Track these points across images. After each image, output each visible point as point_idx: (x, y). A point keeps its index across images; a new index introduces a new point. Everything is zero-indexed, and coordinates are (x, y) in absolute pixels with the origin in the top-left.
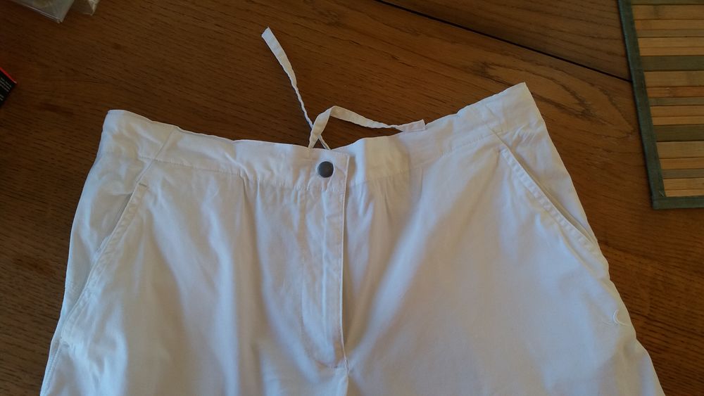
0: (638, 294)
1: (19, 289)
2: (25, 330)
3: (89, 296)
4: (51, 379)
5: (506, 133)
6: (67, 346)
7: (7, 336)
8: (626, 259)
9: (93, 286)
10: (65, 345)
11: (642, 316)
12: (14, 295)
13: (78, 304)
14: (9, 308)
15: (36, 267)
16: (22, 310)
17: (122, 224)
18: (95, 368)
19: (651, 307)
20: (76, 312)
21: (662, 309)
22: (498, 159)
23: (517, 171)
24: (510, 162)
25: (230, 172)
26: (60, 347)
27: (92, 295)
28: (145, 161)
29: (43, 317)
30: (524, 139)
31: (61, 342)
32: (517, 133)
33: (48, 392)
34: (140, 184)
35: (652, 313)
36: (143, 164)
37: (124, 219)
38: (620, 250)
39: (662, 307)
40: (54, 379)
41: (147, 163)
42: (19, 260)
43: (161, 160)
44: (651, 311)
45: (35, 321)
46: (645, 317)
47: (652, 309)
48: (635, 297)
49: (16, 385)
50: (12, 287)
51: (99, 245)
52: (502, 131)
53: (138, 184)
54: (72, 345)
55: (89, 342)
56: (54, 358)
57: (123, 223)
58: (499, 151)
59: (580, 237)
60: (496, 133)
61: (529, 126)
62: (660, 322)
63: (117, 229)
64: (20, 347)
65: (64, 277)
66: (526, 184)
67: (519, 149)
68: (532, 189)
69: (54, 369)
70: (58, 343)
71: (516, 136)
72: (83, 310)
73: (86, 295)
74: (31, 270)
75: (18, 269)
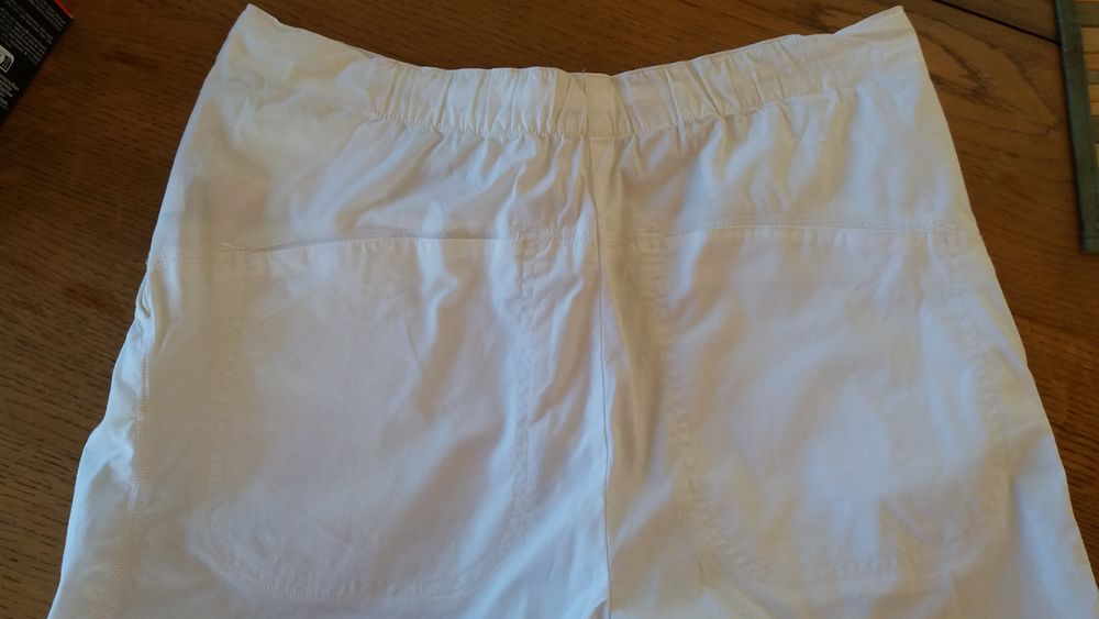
0: (1050, 389)
1: (70, 335)
2: (77, 398)
7: (51, 405)
8: (1033, 332)
12: (62, 344)
14: (54, 362)
15: (96, 302)
16: (74, 367)
19: (1069, 411)
21: (1087, 416)
35: (1070, 422)
38: (1024, 317)
39: (1088, 412)
42: (71, 291)
44: (1070, 418)
50: (59, 330)
62: (1082, 436)
64: (68, 422)
74: (88, 306)
75: (68, 303)
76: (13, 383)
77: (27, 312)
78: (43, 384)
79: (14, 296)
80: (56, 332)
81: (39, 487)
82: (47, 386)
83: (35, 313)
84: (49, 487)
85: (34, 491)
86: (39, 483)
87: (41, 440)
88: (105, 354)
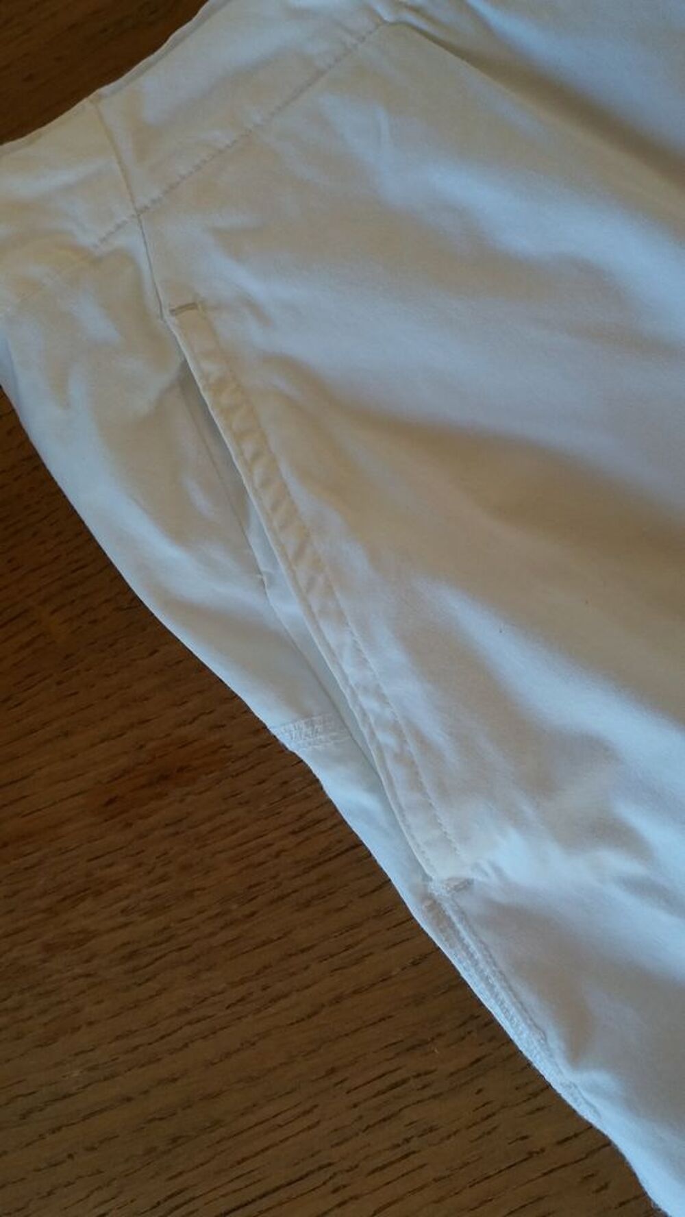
1: (185, 868)
2: (309, 949)
3: (381, 697)
4: (523, 1008)
6: (465, 886)
7: (283, 1003)
9: (363, 663)
10: (457, 889)
12: (190, 894)
13: (380, 748)
14: (212, 934)
15: (164, 778)
16: (248, 909)
17: (248, 456)
18: (617, 862)
20: (398, 773)
25: (350, 40)
26: (447, 907)
27: (386, 691)
28: (120, 241)
29: (313, 875)
31: (438, 888)
33: (555, 1043)
34: (173, 312)
36: (125, 257)
37: (239, 437)
40: (530, 999)
41: (131, 240)
42: (111, 802)
43: (156, 193)
45: (308, 904)
49: (434, 1097)
50: (163, 879)
51: (252, 568)
53: (171, 321)
54: (476, 866)
55: (528, 809)
56: (466, 948)
57: (249, 447)
63: (251, 480)
64: (338, 1000)
65: (260, 728)
69: (503, 977)
70: (434, 906)
72: (412, 747)
73: (371, 704)
74: (160, 796)
75: (129, 825)
76: (188, 1030)
77: (87, 905)
78: (233, 985)
79: (42, 904)
80: (160, 888)
81: (414, 1144)
82: (242, 982)
83: (99, 893)
84: (431, 1130)
85: (415, 1161)
86: (407, 1140)
87: (333, 1071)
88: (269, 838)
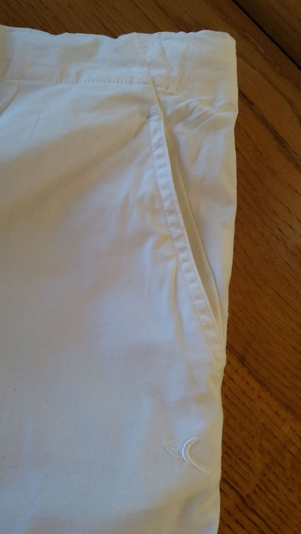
0: (249, 457)
5: (171, 94)
8: (259, 397)
11: (238, 493)
19: (257, 485)
21: (271, 497)
22: (142, 126)
23: (160, 156)
24: (155, 140)
30: (195, 116)
32: (187, 101)
35: (253, 496)
38: (258, 381)
39: (274, 495)
44: (255, 492)
46: (241, 497)
47: (257, 490)
48: (241, 459)
52: (167, 88)
58: (148, 117)
59: (198, 298)
60: (155, 86)
61: (211, 103)
62: (257, 515)
66: (161, 182)
67: (179, 128)
68: (164, 193)
71: (183, 104)
